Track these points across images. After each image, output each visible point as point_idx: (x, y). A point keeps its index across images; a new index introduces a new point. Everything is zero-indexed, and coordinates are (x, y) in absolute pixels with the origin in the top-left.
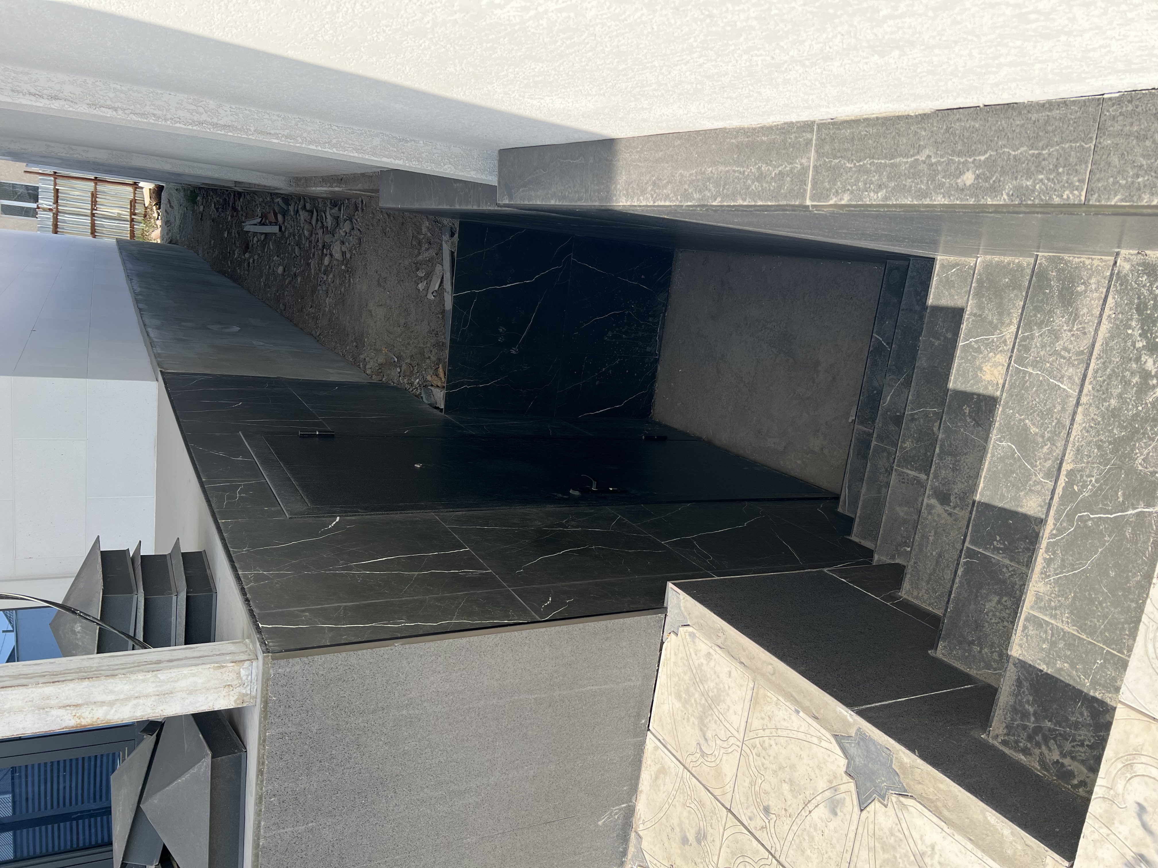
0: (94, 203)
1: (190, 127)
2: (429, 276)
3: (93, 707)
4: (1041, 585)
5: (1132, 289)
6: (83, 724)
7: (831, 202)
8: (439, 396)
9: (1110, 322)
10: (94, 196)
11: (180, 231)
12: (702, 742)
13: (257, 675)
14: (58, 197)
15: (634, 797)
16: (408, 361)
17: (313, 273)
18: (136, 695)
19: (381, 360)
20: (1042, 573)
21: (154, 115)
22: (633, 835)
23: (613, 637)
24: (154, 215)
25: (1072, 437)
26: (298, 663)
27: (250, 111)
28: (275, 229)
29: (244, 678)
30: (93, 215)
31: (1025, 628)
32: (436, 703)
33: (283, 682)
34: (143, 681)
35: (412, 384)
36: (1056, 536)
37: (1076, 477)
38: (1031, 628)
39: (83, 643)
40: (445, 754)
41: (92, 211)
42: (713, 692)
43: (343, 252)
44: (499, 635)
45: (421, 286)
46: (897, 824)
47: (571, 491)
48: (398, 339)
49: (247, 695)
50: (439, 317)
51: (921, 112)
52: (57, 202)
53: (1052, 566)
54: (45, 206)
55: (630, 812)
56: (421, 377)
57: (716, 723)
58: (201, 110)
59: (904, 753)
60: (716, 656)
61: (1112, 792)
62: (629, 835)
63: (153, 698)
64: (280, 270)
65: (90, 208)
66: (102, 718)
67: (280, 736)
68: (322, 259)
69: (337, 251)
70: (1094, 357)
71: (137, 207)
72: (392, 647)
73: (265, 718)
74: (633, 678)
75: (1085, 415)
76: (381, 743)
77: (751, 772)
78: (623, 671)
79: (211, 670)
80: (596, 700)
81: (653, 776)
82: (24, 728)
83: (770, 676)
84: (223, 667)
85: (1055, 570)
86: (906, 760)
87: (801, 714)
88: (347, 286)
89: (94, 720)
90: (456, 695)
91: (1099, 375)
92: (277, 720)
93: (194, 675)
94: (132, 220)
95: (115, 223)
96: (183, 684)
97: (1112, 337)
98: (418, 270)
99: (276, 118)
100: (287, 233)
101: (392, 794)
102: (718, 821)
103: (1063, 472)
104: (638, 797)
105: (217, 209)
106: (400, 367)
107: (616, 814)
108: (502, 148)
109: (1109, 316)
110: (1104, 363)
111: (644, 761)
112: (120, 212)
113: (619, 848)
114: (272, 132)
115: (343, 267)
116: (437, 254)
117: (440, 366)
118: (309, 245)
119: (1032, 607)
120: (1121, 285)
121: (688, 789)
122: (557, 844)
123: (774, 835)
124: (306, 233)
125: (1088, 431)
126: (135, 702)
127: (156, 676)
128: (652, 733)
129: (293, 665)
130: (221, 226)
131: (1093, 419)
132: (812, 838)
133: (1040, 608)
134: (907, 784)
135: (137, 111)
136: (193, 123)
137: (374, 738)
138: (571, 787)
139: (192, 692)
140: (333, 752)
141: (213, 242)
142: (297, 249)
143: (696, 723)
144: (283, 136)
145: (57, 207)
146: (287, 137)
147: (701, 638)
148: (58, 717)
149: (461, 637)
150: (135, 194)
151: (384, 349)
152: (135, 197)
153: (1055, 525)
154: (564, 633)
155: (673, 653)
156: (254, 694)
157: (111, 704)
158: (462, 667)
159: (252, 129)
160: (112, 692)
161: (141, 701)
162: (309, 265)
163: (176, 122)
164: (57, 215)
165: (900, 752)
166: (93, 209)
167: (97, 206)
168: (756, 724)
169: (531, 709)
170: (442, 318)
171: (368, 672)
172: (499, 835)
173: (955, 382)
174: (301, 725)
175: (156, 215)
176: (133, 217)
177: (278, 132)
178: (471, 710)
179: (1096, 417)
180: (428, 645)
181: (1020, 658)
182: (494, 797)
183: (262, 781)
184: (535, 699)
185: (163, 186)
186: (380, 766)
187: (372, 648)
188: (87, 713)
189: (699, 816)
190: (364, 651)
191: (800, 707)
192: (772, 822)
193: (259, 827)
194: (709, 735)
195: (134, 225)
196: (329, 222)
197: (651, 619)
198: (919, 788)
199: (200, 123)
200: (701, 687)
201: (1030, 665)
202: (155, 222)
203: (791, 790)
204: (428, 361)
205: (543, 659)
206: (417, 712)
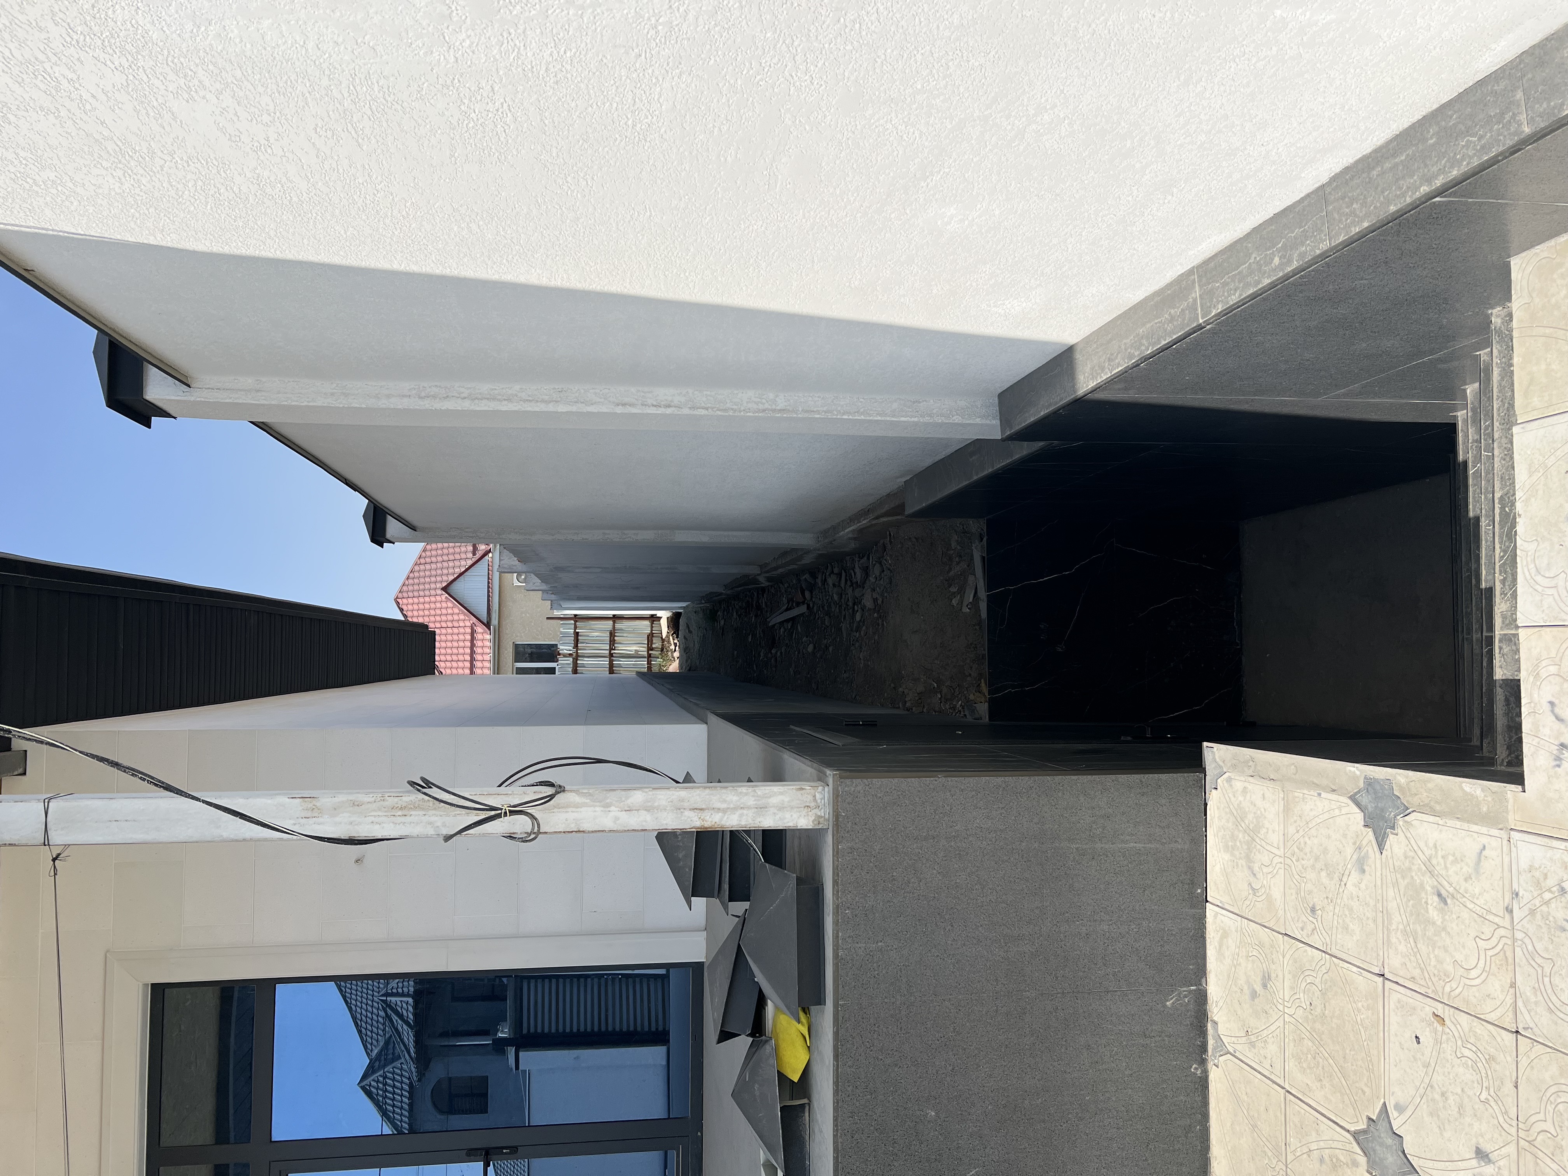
0: (612, 642)
1: (757, 414)
2: (962, 591)
3: (712, 812)
4: (1503, 604)
5: (1506, 336)
6: (706, 826)
7: (1213, 314)
8: (983, 709)
9: (1498, 368)
10: (612, 634)
11: (699, 655)
12: (1252, 879)
13: (828, 800)
14: (577, 640)
15: (1204, 980)
16: (948, 683)
17: (845, 636)
18: (742, 806)
19: (920, 688)
20: (1501, 594)
21: (732, 409)
22: (1209, 1026)
23: (1150, 793)
24: (671, 648)
25: (1496, 469)
26: (860, 783)
27: (798, 396)
28: (803, 609)
29: (819, 801)
30: (611, 655)
31: (1500, 648)
32: (981, 838)
33: (849, 800)
34: (746, 794)
35: (954, 708)
36: (1503, 557)
37: (1505, 500)
38: (1504, 647)
39: (683, 844)
40: (994, 893)
41: (610, 652)
42: (1253, 823)
43: (874, 599)
44: (1032, 778)
45: (954, 602)
46: (1407, 845)
47: (1122, 738)
48: (936, 662)
49: (822, 817)
50: (976, 629)
51: (1246, 233)
52: (577, 646)
53: (1507, 584)
54: (566, 652)
55: (1201, 998)
56: (963, 698)
57: (1259, 852)
58: (764, 401)
59: (1399, 774)
60: (1250, 787)
61: (1532, 705)
62: (1206, 1026)
63: (753, 810)
64: (810, 648)
65: (608, 648)
66: (718, 823)
67: (850, 851)
68: (853, 616)
69: (868, 603)
70: (1494, 399)
71: (654, 641)
72: (936, 779)
73: (838, 832)
74: (1180, 840)
75: (1499, 447)
76: (935, 871)
77: (1295, 881)
78: (1166, 831)
79: (794, 791)
80: (1142, 859)
81: (1217, 948)
82: (666, 824)
83: (1294, 776)
84: (803, 789)
85: (1509, 586)
86: (1403, 780)
87: (1324, 795)
88: (881, 631)
89: (713, 823)
90: (998, 833)
91: (1501, 411)
92: (846, 835)
93: (781, 793)
94: (649, 656)
95: (631, 662)
96: (774, 800)
97: (1502, 379)
98: (950, 586)
99: (817, 399)
100: (815, 608)
101: (949, 927)
102: (1277, 952)
103: (1496, 501)
104: (1208, 980)
105: (740, 616)
106: (941, 693)
107: (1185, 996)
108: (1000, 391)
109: (1497, 363)
110: (1502, 401)
111: (1207, 936)
112: (638, 649)
113: (1196, 1040)
114: (815, 410)
115: (876, 615)
116: (968, 566)
117: (983, 681)
118: (840, 610)
119: (1502, 629)
120: (1499, 336)
121: (1248, 938)
122: (1123, 1019)
123: (1323, 931)
124: (836, 597)
125: (1504, 460)
126: (740, 811)
127: (755, 791)
128: (1211, 903)
129: (857, 785)
130: (744, 632)
131: (1505, 448)
132: (1351, 910)
133: (1507, 625)
134: (1408, 801)
135: (721, 408)
136: (759, 411)
137: (928, 865)
138: (1129, 954)
139: (781, 808)
140: (895, 874)
141: (736, 652)
142: (827, 618)
143: (1244, 864)
144: (823, 411)
145: (577, 651)
146: (825, 412)
147: (1236, 778)
148: (689, 817)
149: (997, 776)
150: (652, 627)
151: (922, 676)
152: (652, 630)
153: (1501, 548)
154: (1097, 784)
155: (1216, 808)
156: (827, 816)
157: (724, 811)
158: (1001, 806)
159: (800, 409)
160: (725, 801)
161: (745, 812)
162: (840, 629)
163: (747, 412)
164: (577, 660)
165: (1397, 776)
166: (611, 649)
167: (616, 645)
168: (1292, 830)
169: (1074, 859)
170: (980, 628)
171: (917, 799)
172: (1059, 995)
173: (1474, 510)
174: (866, 843)
175: (673, 647)
176: (650, 652)
177: (819, 409)
178: (1015, 851)
179: (1506, 445)
180: (968, 780)
181: (1503, 678)
182: (1048, 950)
183: (838, 892)
184: (1077, 849)
185: (681, 613)
186: (936, 895)
187: (919, 777)
188: (708, 817)
189: (1261, 958)
190: (913, 779)
191: (1319, 788)
192: (1319, 919)
193: (838, 937)
194: (1256, 868)
195: (651, 661)
196: (859, 575)
197: (1188, 777)
198: (1415, 800)
199: (764, 411)
200: (1243, 825)
201: (1511, 680)
202: (672, 655)
203: (1328, 874)
204: (969, 679)
205: (1079, 808)
206: (964, 845)
